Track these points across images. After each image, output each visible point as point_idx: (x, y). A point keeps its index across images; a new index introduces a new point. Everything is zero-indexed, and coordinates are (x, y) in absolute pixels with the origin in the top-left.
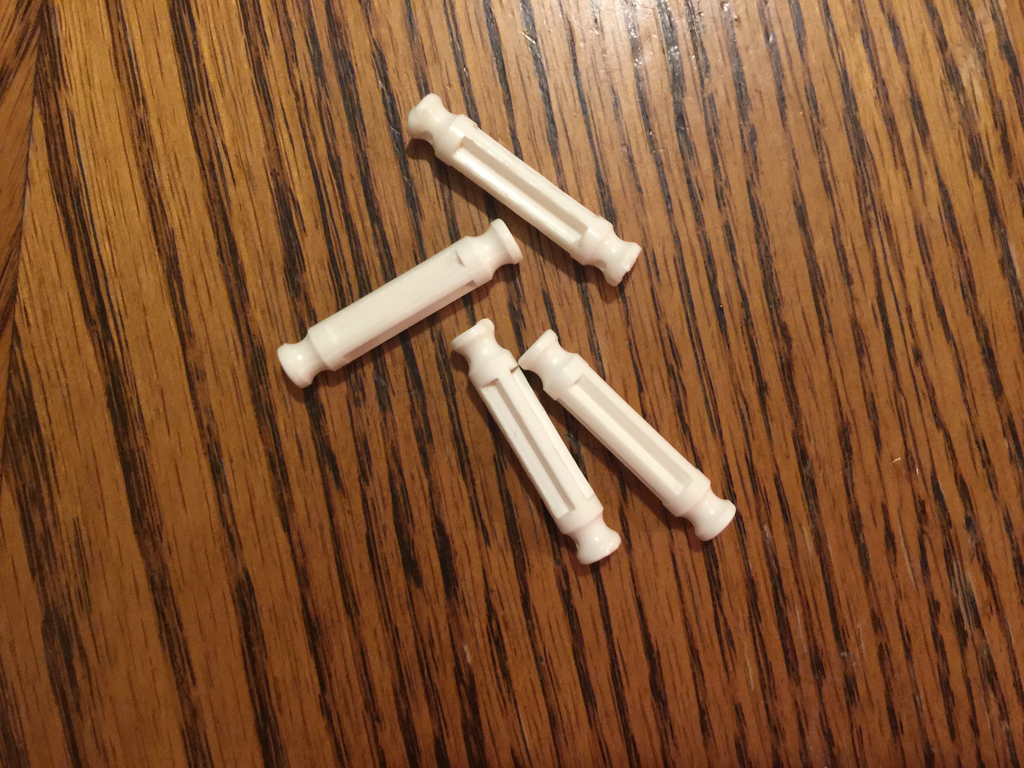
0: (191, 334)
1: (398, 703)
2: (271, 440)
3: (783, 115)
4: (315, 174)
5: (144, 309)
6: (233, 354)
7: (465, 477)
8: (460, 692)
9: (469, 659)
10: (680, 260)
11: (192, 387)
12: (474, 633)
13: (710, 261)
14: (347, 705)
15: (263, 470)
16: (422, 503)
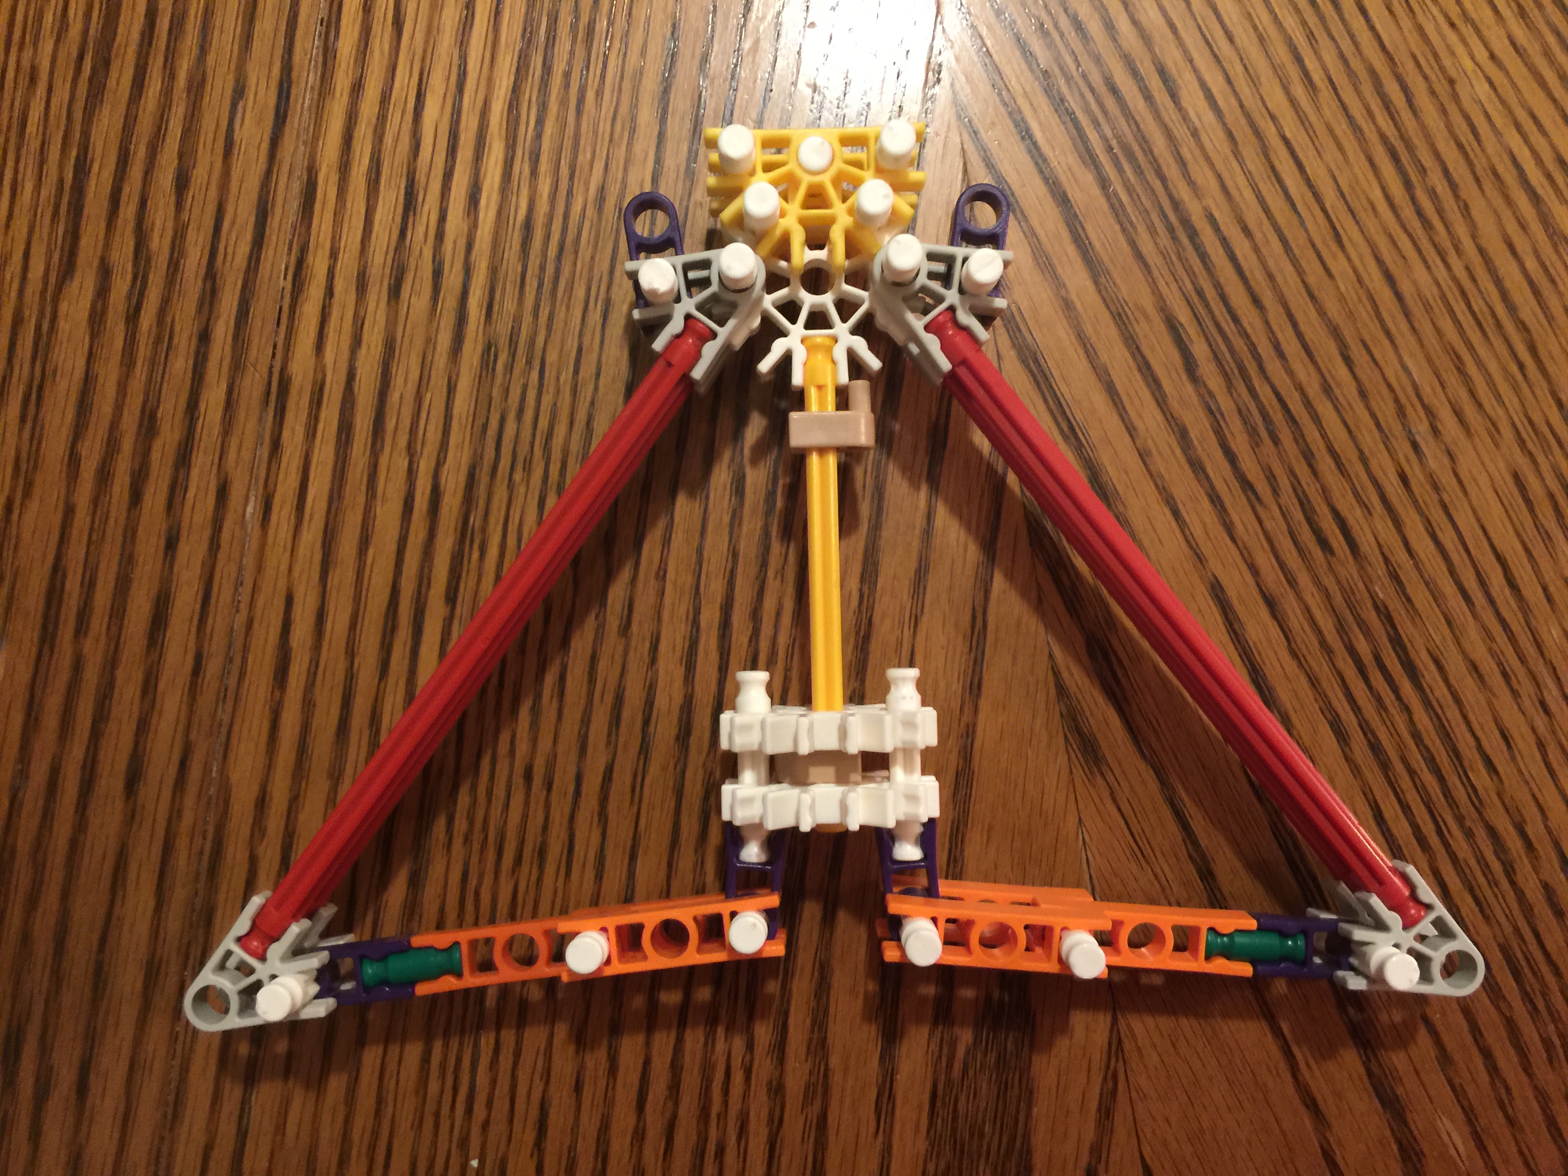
0: (1135, 429)
1: (1341, 638)
2: (1207, 485)
3: (1480, 187)
4: (1188, 302)
5: (1100, 421)
6: (1166, 435)
7: (1343, 475)
8: (1380, 619)
9: (1381, 595)
10: (1443, 297)
11: (1145, 463)
12: (1379, 577)
13: (1463, 293)
14: (1307, 647)
15: (1206, 504)
16: (1319, 500)
